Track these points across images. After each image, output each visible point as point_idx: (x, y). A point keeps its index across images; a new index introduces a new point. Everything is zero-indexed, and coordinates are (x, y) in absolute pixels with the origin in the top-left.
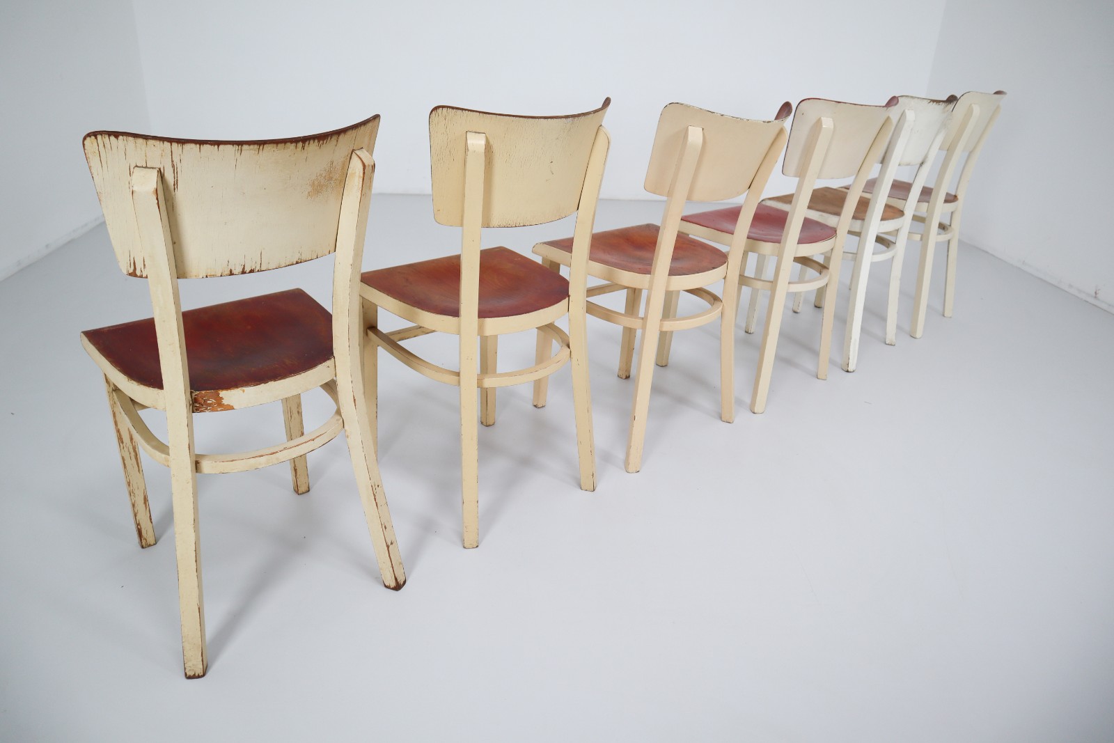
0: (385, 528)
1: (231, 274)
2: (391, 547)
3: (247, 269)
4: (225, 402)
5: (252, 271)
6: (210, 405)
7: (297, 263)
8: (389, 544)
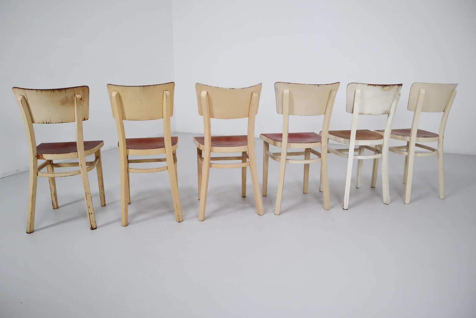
0: (89, 208)
1: (44, 123)
2: (90, 215)
3: (47, 122)
4: (43, 157)
5: (49, 123)
6: (40, 157)
7: (62, 123)
8: (90, 213)
